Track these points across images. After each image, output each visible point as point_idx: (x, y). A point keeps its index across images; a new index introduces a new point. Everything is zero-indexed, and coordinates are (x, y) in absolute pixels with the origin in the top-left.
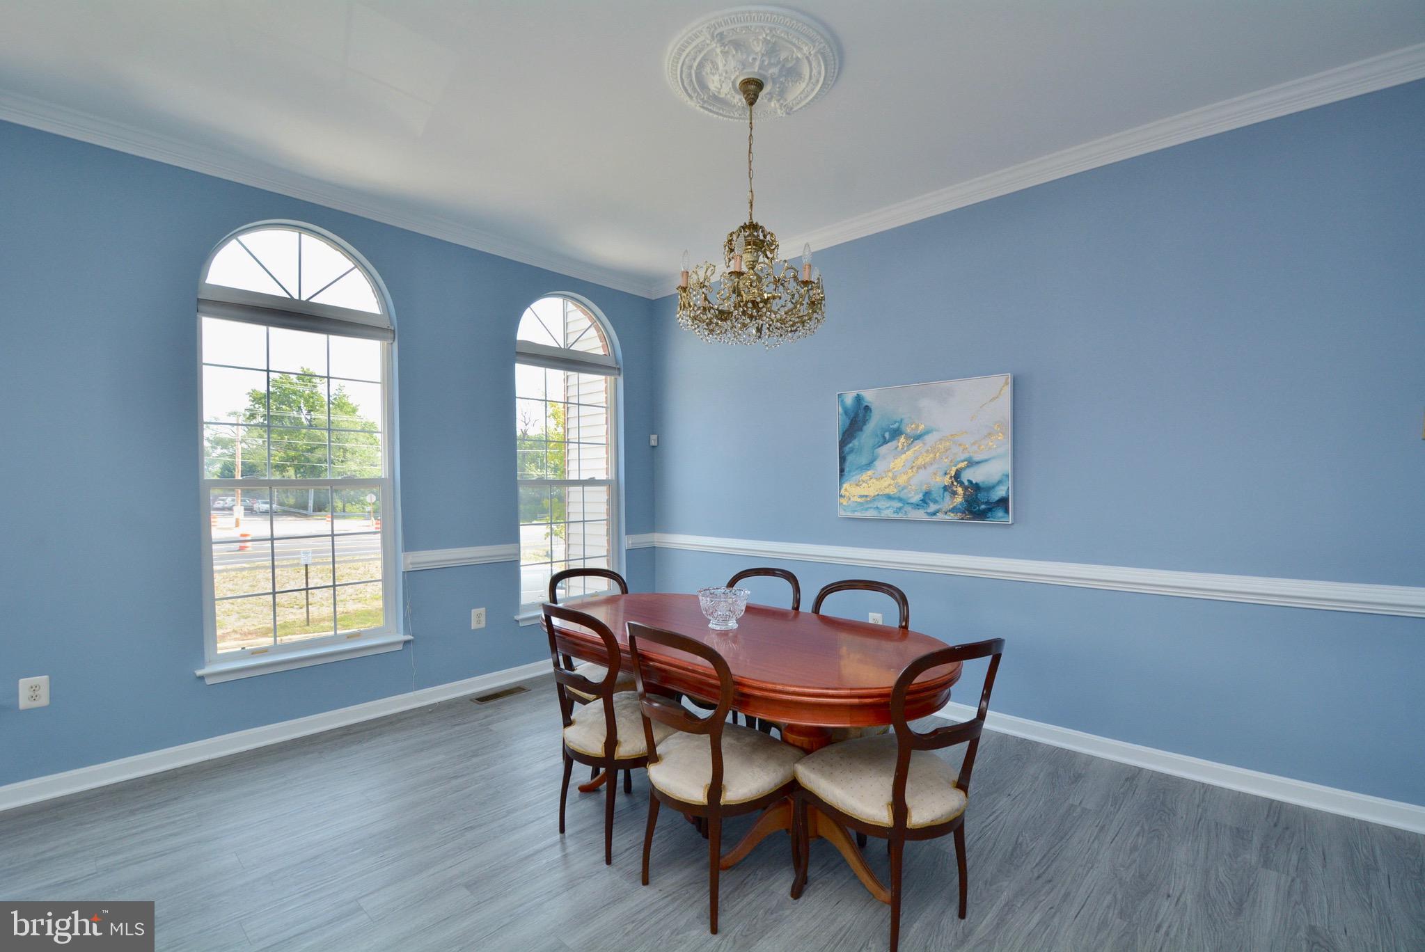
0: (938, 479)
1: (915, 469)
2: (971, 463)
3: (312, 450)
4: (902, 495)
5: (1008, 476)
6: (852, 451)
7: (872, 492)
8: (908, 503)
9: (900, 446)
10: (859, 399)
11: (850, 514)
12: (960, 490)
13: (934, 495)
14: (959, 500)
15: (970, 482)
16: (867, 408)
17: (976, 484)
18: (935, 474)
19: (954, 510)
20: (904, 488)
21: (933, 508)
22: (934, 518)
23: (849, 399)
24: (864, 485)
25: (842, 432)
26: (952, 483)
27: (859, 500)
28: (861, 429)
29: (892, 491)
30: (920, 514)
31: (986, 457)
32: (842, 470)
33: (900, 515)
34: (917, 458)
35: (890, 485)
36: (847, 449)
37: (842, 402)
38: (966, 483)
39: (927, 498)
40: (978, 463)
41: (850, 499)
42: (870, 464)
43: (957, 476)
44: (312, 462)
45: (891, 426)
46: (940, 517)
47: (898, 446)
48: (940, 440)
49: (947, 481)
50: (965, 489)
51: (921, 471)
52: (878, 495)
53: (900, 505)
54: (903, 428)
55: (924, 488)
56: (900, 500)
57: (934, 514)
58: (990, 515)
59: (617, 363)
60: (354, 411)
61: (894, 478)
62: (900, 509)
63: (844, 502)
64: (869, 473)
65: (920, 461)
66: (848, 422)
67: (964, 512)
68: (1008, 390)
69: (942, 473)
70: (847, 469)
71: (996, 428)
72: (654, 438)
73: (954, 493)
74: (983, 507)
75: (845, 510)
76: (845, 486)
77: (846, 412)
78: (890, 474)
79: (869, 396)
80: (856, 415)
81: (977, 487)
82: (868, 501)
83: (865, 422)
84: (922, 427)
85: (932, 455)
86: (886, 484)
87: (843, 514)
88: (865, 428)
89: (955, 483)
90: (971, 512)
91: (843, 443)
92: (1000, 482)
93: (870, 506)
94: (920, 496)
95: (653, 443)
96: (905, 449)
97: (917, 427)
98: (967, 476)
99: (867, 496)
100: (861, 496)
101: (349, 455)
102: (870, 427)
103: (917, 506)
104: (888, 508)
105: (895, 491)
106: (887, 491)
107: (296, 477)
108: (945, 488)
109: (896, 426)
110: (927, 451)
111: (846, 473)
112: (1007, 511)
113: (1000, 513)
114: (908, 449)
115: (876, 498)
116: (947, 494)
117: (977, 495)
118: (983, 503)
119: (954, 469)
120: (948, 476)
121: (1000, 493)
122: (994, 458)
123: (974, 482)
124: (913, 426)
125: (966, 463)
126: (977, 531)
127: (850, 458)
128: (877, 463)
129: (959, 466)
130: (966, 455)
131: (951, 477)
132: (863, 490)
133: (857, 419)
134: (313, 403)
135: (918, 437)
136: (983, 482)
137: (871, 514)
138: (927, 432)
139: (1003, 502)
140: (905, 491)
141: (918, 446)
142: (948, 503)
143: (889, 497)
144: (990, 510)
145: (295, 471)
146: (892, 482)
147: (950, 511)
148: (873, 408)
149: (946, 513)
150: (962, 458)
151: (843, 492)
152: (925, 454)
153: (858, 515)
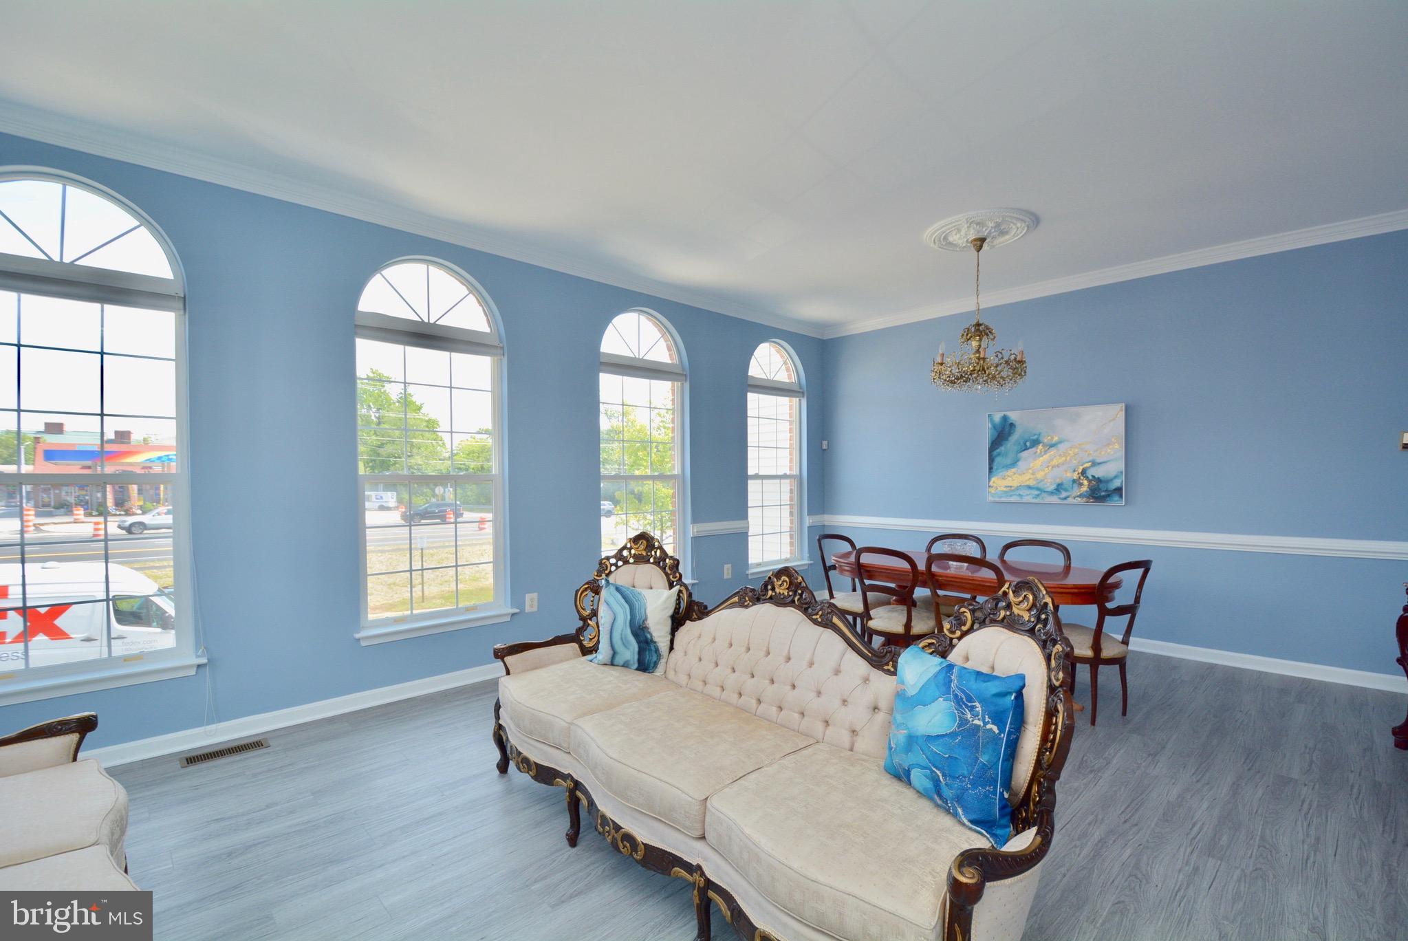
0: (1069, 475)
1: (1050, 468)
2: (1094, 464)
3: (381, 446)
4: (1040, 486)
5: (1122, 472)
6: (999, 454)
7: (1015, 484)
8: (1044, 492)
9: (1038, 451)
10: (1005, 418)
11: (997, 500)
12: (1086, 483)
13: (1066, 486)
14: (1085, 489)
15: (1093, 476)
16: (1012, 425)
17: (1098, 478)
18: (1066, 471)
19: (1080, 496)
20: (1042, 481)
21: (1064, 494)
22: (1065, 502)
23: (997, 418)
24: (1010, 478)
25: (990, 442)
26: (1080, 477)
27: (1005, 489)
28: (1007, 439)
29: (1032, 483)
30: (1054, 499)
31: (1105, 459)
32: (991, 469)
33: (1038, 499)
34: (1052, 460)
35: (1030, 479)
36: (995, 453)
37: (991, 421)
38: (1090, 478)
39: (1059, 488)
40: (1099, 464)
41: (997, 489)
42: (1014, 464)
43: (1084, 472)
44: (382, 456)
45: (1032, 438)
46: (1070, 500)
47: (1037, 452)
48: (1071, 447)
49: (1075, 476)
50: (1090, 481)
51: (1054, 469)
52: (1020, 486)
53: (1038, 492)
54: (1041, 438)
55: (1058, 481)
56: (1038, 489)
57: (1065, 498)
58: (1108, 499)
59: (801, 388)
60: (419, 408)
61: (1033, 474)
62: (1038, 495)
63: (992, 490)
64: (1013, 470)
65: (1055, 462)
66: (996, 434)
67: (1088, 498)
68: (1122, 415)
69: (1072, 471)
70: (995, 467)
71: (1113, 440)
72: (825, 443)
73: (1081, 484)
74: (1103, 494)
75: (993, 497)
76: (993, 479)
77: (994, 427)
78: (1030, 471)
79: (1013, 416)
80: (1003, 428)
81: (1099, 480)
82: (1011, 490)
83: (1010, 434)
84: (1056, 439)
85: (1064, 458)
86: (1027, 478)
87: (991, 499)
88: (1010, 438)
89: (1082, 478)
90: (1093, 497)
91: (991, 450)
92: (1116, 477)
93: (1014, 493)
94: (1054, 487)
95: (825, 447)
96: (1043, 453)
97: (1052, 438)
98: (1090, 473)
99: (1011, 487)
100: (1006, 487)
101: (415, 451)
102: (1014, 438)
103: (1052, 493)
104: (1027, 495)
105: (1034, 483)
106: (1028, 483)
107: (365, 471)
108: (1074, 481)
109: (1035, 437)
110: (1060, 455)
111: (994, 470)
112: (1121, 496)
113: (1116, 498)
114: (1045, 454)
115: (1018, 488)
116: (1075, 485)
117: (1098, 485)
118: (1103, 491)
119: (1081, 468)
120: (1077, 473)
121: (1116, 484)
122: (1112, 460)
123: (1096, 477)
124: (1049, 438)
125: (1090, 463)
126: (1099, 509)
127: (998, 460)
128: (1020, 463)
129: (1085, 466)
130: (1091, 458)
131: (1079, 473)
132: (1009, 482)
133: (1002, 434)
134: (382, 401)
135: (1052, 446)
136: (1104, 477)
137: (1013, 499)
138: (1060, 442)
139: (1119, 490)
140: (1043, 483)
141: (1053, 452)
142: (1077, 491)
143: (1029, 487)
144: (1108, 496)
145: (365, 465)
146: (1032, 477)
147: (1077, 497)
148: (1017, 424)
149: (1074, 498)
150: (1088, 460)
151: (991, 483)
152: (1058, 457)
153: (1004, 500)
